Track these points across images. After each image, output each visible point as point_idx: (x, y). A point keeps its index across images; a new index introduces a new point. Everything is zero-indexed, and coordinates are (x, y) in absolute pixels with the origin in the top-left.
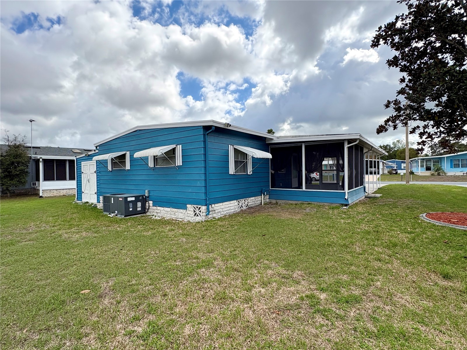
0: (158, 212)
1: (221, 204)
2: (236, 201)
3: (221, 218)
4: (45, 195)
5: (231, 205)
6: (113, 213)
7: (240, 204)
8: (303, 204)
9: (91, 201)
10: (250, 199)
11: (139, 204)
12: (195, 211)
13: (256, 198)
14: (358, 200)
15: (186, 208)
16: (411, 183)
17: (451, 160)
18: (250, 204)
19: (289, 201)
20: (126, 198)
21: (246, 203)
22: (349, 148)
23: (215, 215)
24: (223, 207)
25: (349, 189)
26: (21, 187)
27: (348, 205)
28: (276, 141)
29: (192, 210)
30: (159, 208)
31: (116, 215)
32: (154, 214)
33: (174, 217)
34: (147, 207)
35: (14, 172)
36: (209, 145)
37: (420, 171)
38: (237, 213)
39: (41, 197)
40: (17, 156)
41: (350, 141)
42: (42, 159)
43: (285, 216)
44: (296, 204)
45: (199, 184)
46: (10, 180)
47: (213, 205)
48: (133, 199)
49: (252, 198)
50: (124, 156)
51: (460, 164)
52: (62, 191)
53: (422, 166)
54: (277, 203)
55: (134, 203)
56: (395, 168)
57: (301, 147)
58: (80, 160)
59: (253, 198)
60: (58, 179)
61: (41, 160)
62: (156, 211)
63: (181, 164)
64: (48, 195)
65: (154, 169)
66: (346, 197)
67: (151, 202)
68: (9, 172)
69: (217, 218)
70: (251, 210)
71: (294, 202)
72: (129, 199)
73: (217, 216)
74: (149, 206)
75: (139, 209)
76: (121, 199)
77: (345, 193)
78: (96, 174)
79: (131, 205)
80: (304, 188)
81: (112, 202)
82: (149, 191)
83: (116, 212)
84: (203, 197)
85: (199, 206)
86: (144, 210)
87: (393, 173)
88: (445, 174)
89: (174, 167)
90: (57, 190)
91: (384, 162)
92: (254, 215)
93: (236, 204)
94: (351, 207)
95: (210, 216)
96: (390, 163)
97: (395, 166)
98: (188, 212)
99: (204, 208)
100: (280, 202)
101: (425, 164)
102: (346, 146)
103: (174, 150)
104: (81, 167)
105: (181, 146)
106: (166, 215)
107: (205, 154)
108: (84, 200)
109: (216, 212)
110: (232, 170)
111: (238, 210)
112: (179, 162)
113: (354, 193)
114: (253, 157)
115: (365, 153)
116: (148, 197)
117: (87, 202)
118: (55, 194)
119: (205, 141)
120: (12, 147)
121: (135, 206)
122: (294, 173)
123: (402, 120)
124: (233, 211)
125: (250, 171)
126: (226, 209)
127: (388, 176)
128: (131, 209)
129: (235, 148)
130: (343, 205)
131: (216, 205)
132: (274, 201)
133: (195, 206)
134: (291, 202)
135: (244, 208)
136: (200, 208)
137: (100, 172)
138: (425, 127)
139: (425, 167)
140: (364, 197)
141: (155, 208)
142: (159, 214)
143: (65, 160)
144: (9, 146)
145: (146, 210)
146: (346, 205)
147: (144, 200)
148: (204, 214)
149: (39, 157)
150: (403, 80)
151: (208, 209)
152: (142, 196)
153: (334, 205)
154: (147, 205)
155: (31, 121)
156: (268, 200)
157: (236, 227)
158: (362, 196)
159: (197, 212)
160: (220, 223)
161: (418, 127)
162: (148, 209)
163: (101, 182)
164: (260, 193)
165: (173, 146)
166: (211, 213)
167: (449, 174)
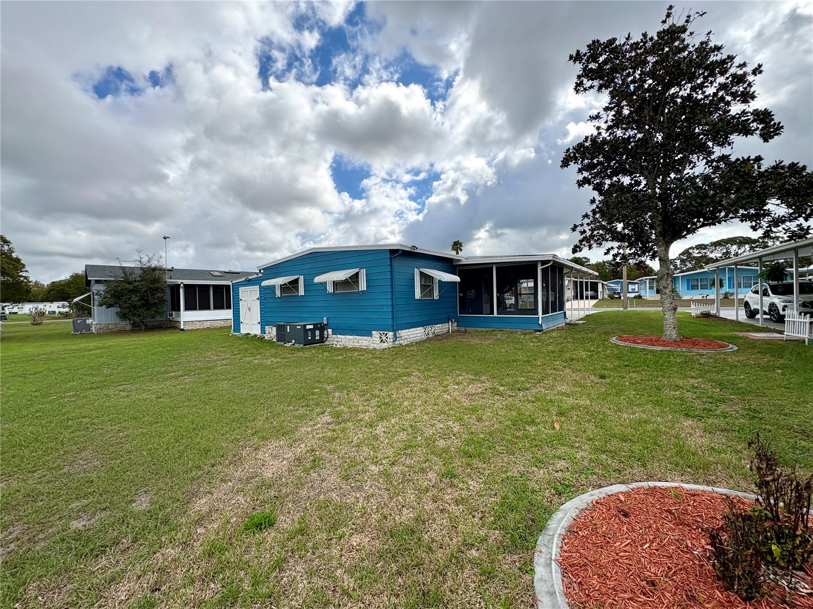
0: (338, 340)
1: (407, 330)
2: (422, 328)
3: (408, 345)
4: (187, 328)
5: (417, 332)
6: (289, 342)
7: (427, 331)
8: (494, 331)
9: (253, 332)
10: (436, 326)
11: (317, 333)
12: (381, 338)
13: (443, 325)
14: (556, 327)
15: (371, 335)
16: (629, 309)
17: (688, 279)
18: (436, 331)
19: (479, 329)
20: (305, 326)
21: (433, 330)
22: (543, 269)
23: (401, 342)
24: (409, 333)
25: (544, 313)
26: (158, 318)
27: (542, 330)
28: (464, 262)
29: (378, 336)
30: (339, 336)
31: (294, 344)
32: (334, 342)
33: (357, 345)
34: (326, 336)
35: (152, 301)
36: (396, 269)
37: (649, 295)
38: (423, 341)
39: (183, 330)
40: (155, 280)
41: (544, 263)
42: (184, 285)
43: (475, 341)
44: (487, 332)
45: (385, 309)
46: (147, 310)
47: (400, 332)
48: (312, 327)
49: (438, 325)
50: (296, 281)
51: (699, 284)
52: (205, 323)
53: (651, 288)
54: (466, 330)
55: (313, 331)
56: (619, 291)
57: (492, 269)
58: (237, 286)
59: (440, 325)
60: (202, 308)
61: (182, 285)
62: (336, 339)
63: (365, 289)
64: (191, 328)
65: (333, 294)
66: (540, 323)
67: (330, 331)
68: (145, 300)
69: (403, 344)
70: (438, 337)
71: (485, 330)
72: (308, 327)
73: (404, 343)
74: (328, 335)
75: (317, 338)
76: (299, 327)
77: (539, 318)
78: (259, 302)
79: (309, 333)
80: (495, 314)
81: (288, 331)
82: (328, 319)
83: (293, 341)
84: (390, 322)
85: (386, 332)
86: (322, 340)
87: (614, 297)
88: (680, 297)
89: (358, 292)
90: (199, 321)
91: (604, 283)
92: (442, 342)
93: (423, 331)
94: (545, 333)
95: (397, 343)
96: (613, 285)
97: (618, 288)
98: (374, 339)
99: (391, 334)
100: (469, 329)
101: (655, 285)
102: (540, 268)
103: (357, 274)
104: (239, 293)
105: (365, 270)
106: (347, 343)
107: (392, 279)
108: (244, 331)
109: (403, 338)
110: (418, 295)
111: (424, 337)
112: (363, 286)
113: (550, 318)
114: (440, 281)
115: (565, 274)
116: (326, 325)
117: (249, 334)
118: (198, 326)
119: (391, 265)
120: (146, 270)
121: (314, 335)
122: (485, 297)
123: (596, 241)
124: (419, 338)
125: (436, 295)
126: (412, 336)
127: (608, 302)
128: (310, 338)
129: (420, 272)
130: (536, 331)
131: (403, 331)
132: (463, 329)
133: (381, 332)
134: (482, 329)
135: (431, 336)
136: (387, 334)
137: (265, 299)
138: (619, 248)
139: (655, 289)
140: (564, 324)
141: (334, 336)
142: (339, 343)
143: (209, 286)
144: (142, 269)
145: (325, 339)
146: (540, 331)
147: (322, 328)
148: (391, 340)
149: (179, 282)
150: (593, 201)
151: (395, 335)
152: (320, 324)
153: (527, 331)
154: (325, 333)
155: (165, 238)
156: (456, 328)
157: (425, 352)
158: (561, 323)
159: (384, 338)
160: (407, 348)
161: (612, 248)
162: (327, 338)
163: (267, 310)
164: (447, 320)
165: (356, 270)
166: (398, 339)
167: (685, 298)
